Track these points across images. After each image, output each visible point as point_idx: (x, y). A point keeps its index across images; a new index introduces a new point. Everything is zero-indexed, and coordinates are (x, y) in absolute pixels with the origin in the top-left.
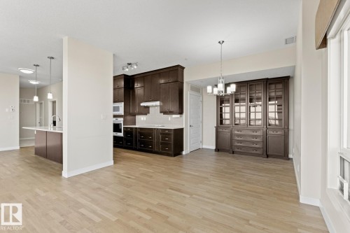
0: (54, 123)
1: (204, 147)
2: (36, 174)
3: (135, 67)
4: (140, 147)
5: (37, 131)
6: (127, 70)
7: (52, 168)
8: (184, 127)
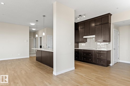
0: (41, 47)
1: (120, 61)
2: (41, 71)
3: (84, 17)
4: (83, 59)
5: (37, 50)
6: (79, 19)
7: (46, 68)
8: (111, 49)
